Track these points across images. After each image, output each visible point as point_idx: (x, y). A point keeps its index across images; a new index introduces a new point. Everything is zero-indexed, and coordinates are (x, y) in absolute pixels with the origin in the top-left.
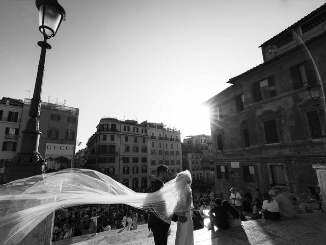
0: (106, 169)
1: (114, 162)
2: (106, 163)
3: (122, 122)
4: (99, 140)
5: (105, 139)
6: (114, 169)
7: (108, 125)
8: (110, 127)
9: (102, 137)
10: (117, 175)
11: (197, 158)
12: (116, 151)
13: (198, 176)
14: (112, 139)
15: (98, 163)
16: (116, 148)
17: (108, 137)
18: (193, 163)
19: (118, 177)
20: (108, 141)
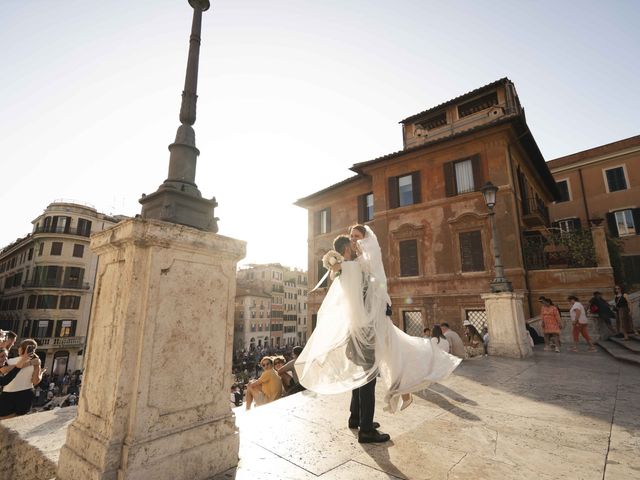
0: (51, 323)
1: (76, 307)
2: (55, 308)
3: (106, 218)
4: (40, 254)
5: (57, 250)
6: (74, 323)
7: (69, 220)
8: (74, 225)
9: (48, 246)
10: (80, 338)
11: (262, 307)
12: (85, 281)
13: (260, 342)
14: (78, 251)
15: (31, 306)
16: (86, 275)
17: (68, 249)
18: (253, 317)
19: (83, 341)
20: (66, 258)
